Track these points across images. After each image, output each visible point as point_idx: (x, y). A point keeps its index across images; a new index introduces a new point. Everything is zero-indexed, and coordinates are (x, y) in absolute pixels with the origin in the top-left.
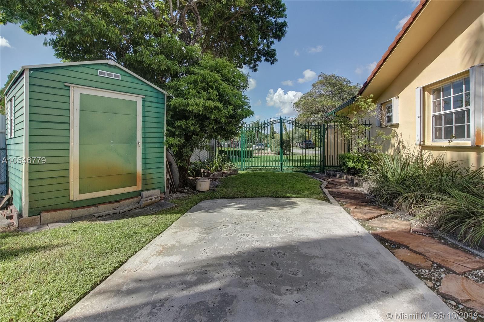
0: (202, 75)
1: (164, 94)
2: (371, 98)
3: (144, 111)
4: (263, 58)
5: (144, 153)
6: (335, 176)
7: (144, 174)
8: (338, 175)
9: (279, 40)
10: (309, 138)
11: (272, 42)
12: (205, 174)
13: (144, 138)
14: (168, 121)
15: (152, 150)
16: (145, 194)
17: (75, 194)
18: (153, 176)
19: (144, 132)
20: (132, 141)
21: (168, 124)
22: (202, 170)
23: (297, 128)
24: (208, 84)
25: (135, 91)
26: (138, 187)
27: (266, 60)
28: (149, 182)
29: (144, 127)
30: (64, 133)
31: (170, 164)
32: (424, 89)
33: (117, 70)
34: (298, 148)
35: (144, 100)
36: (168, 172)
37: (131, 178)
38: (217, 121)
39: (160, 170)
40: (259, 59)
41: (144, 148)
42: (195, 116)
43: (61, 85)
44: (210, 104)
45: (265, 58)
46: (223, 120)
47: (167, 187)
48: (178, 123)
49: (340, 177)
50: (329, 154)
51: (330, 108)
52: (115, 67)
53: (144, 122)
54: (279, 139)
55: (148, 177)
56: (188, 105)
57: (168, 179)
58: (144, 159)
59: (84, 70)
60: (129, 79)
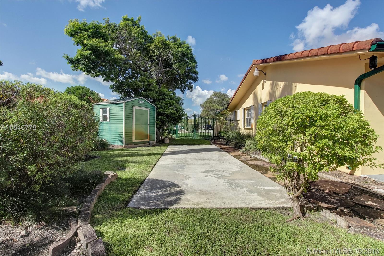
0: (169, 102)
1: (155, 107)
2: (229, 110)
3: (150, 113)
4: (187, 88)
6: (217, 140)
7: (150, 135)
8: (218, 140)
9: (195, 82)
10: (210, 123)
11: (192, 83)
13: (150, 123)
15: (152, 127)
16: (150, 142)
17: (134, 141)
19: (150, 121)
20: (146, 124)
21: (156, 118)
23: (201, 119)
24: (171, 104)
26: (148, 139)
27: (188, 89)
28: (151, 138)
29: (150, 119)
30: (132, 121)
31: (157, 133)
32: (244, 109)
33: (144, 100)
34: (202, 130)
35: (150, 110)
37: (146, 137)
38: (174, 117)
39: (154, 134)
40: (185, 88)
42: (166, 115)
43: (131, 106)
44: (172, 111)
45: (188, 88)
46: (176, 117)
47: (156, 141)
48: (159, 117)
49: (219, 140)
50: (216, 131)
51: (217, 109)
53: (150, 117)
54: (194, 123)
55: (151, 136)
56: (165, 111)
57: (156, 138)
58: (150, 130)
59: (135, 101)
60: (146, 103)
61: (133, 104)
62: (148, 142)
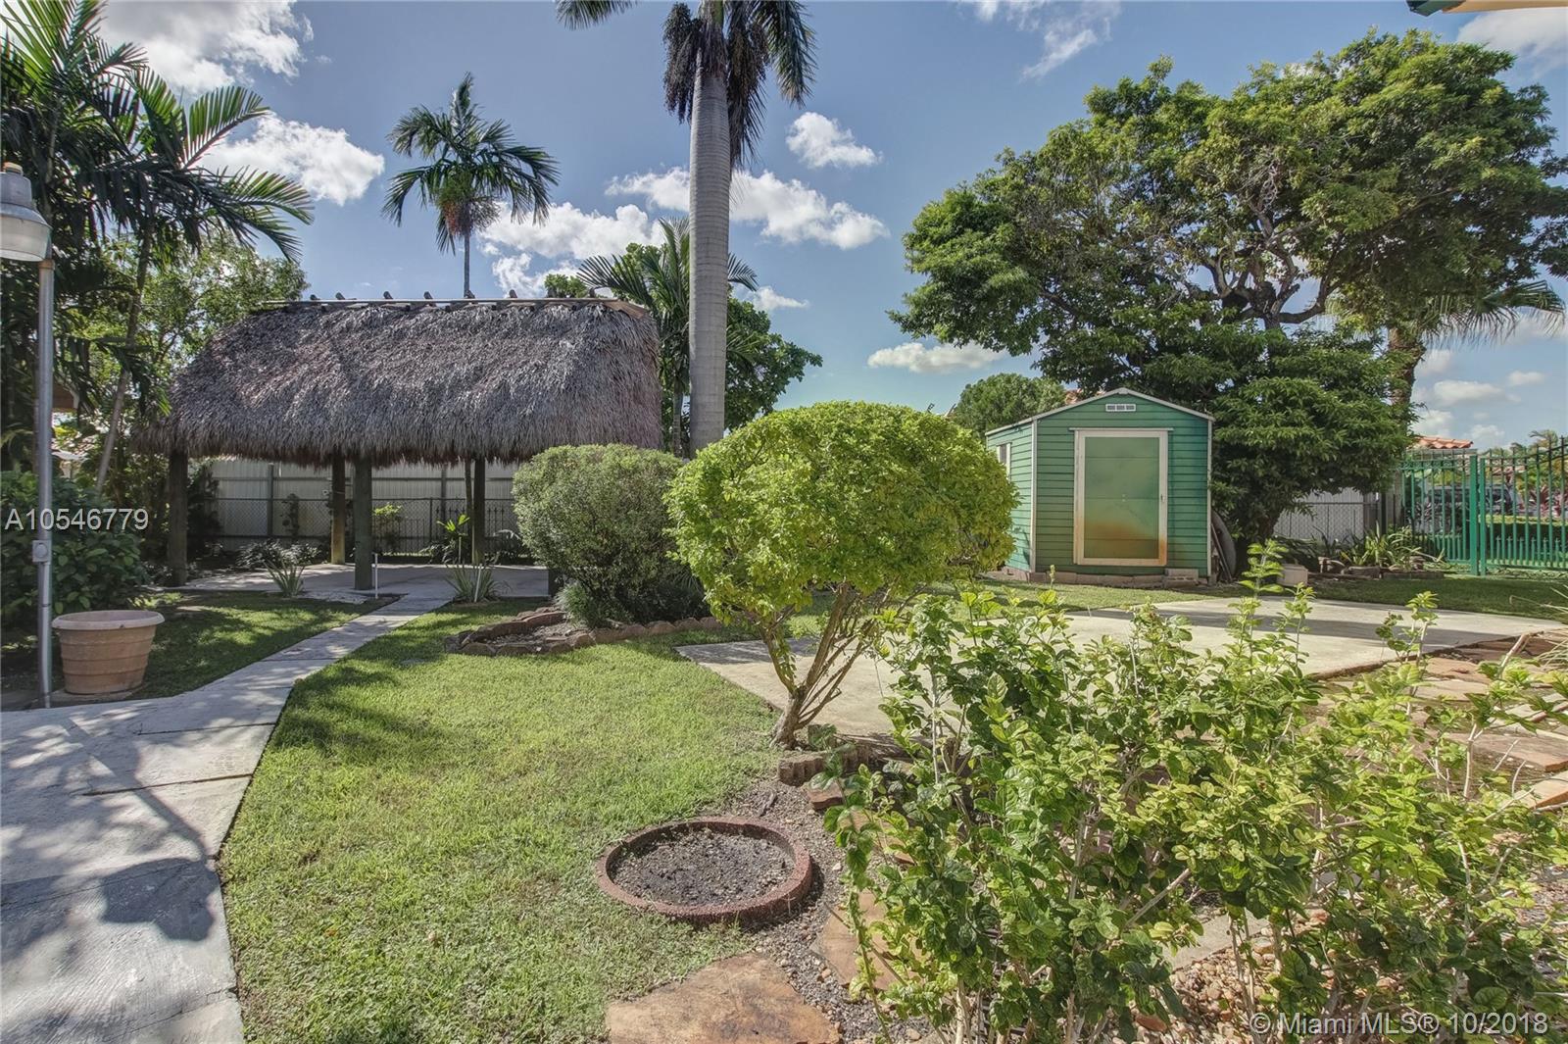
0: (1273, 387)
1: (1207, 421)
3: (1170, 450)
5: (1171, 513)
7: (1170, 544)
12: (1329, 567)
13: (1171, 491)
14: (1214, 460)
15: (1185, 509)
16: (1171, 571)
17: (1079, 557)
18: (1187, 548)
19: (1171, 482)
20: (1152, 494)
22: (1321, 560)
25: (1157, 423)
26: (1162, 561)
28: (1177, 555)
29: (1171, 474)
30: (1068, 485)
31: (1218, 534)
33: (1134, 400)
35: (1171, 435)
36: (1215, 545)
37: (1151, 547)
39: (1199, 541)
41: (1171, 506)
43: (1065, 431)
44: (1290, 433)
47: (1213, 570)
48: (1232, 464)
52: (1130, 395)
53: (1171, 466)
55: (1177, 549)
56: (1246, 438)
57: (1214, 558)
58: (1171, 521)
59: (1090, 408)
60: (1149, 408)
61: (1076, 423)
62: (1162, 571)
